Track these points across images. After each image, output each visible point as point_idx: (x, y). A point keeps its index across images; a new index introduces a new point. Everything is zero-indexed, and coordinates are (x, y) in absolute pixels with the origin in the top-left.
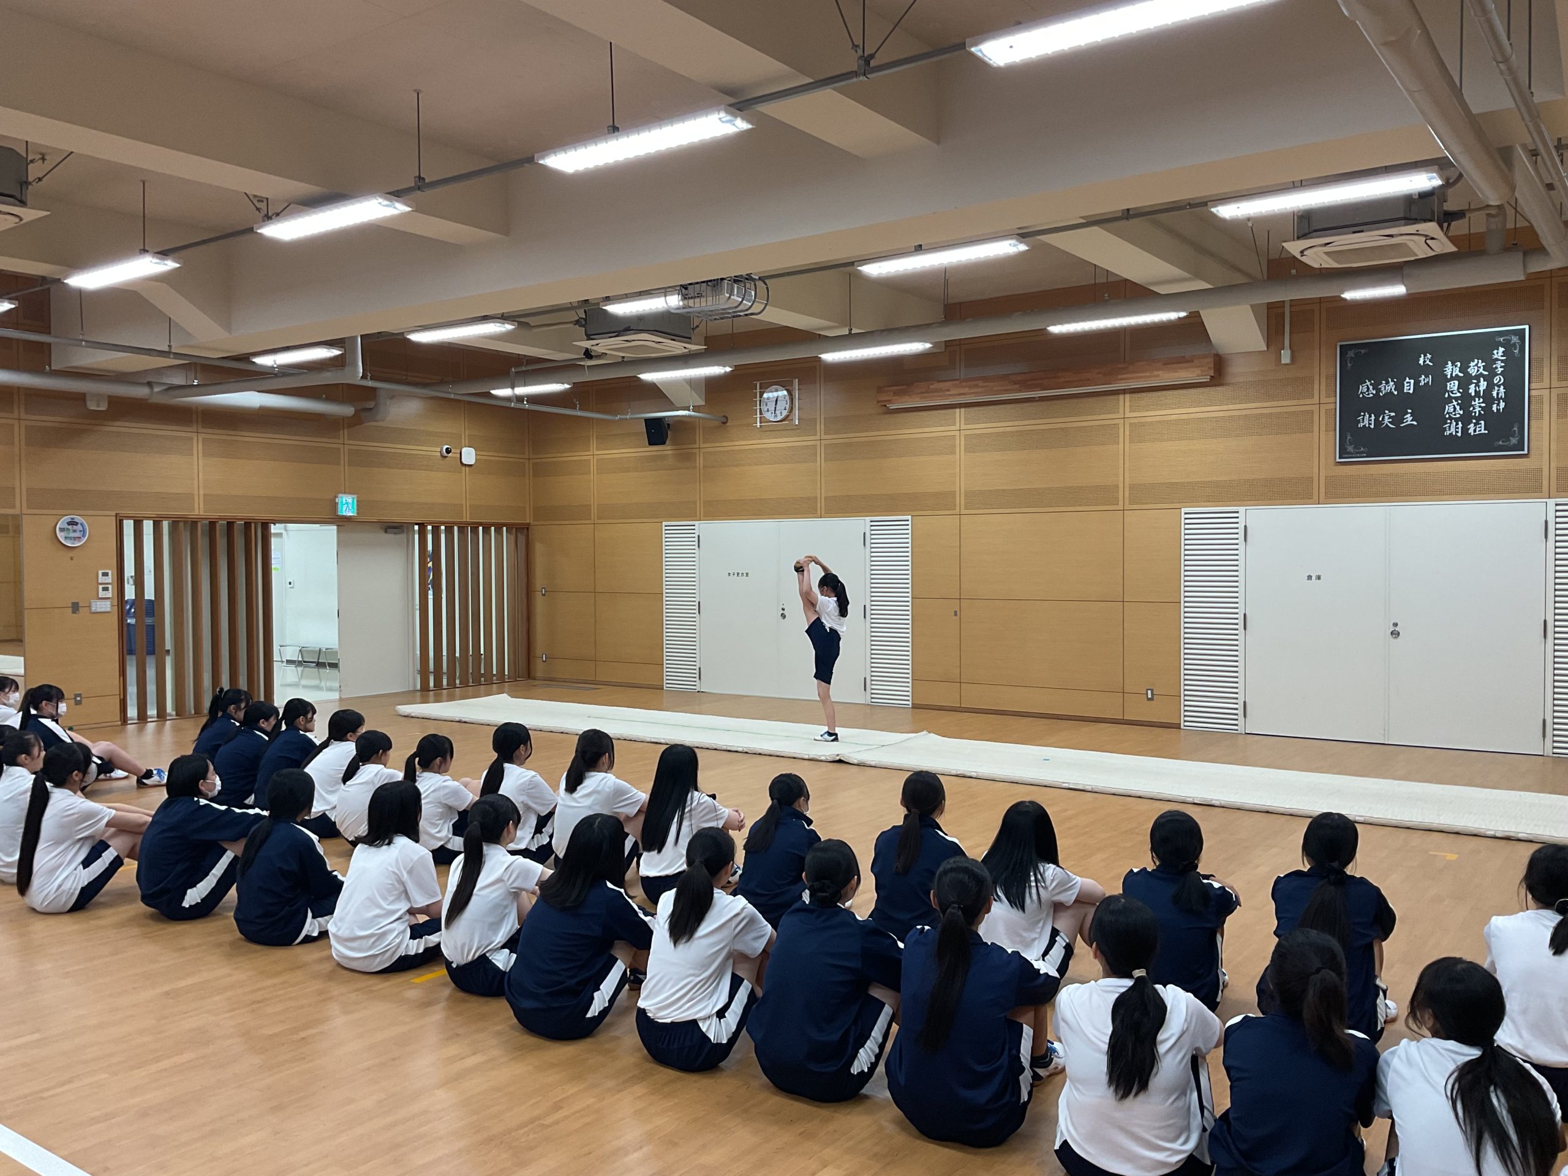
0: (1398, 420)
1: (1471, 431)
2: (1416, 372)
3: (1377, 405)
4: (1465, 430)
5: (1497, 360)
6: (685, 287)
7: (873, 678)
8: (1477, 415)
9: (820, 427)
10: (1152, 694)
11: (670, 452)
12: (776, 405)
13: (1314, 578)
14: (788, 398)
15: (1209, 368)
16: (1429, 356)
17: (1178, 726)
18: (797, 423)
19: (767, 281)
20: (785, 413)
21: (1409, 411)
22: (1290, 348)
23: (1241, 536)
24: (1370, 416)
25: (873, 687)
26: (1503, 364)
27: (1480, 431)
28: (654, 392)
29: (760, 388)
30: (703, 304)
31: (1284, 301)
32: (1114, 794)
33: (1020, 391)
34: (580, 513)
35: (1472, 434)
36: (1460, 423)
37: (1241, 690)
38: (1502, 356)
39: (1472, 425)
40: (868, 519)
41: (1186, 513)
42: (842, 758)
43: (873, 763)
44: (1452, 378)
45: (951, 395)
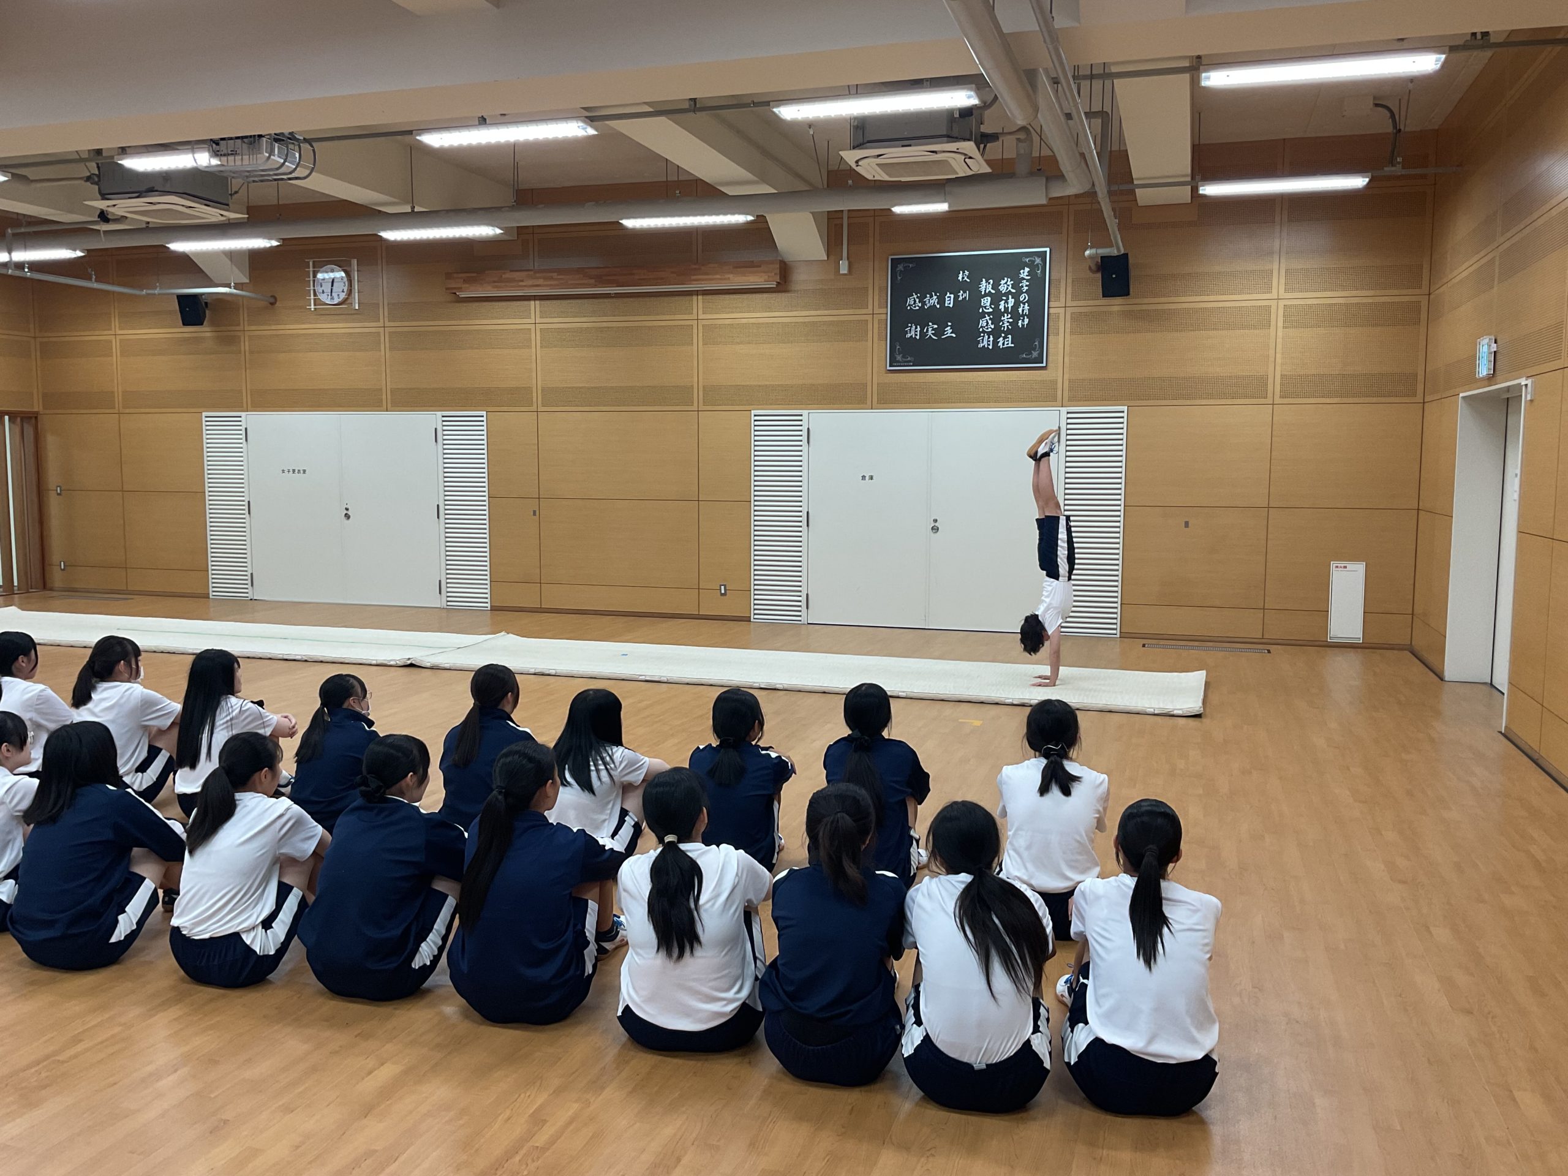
0: (939, 332)
1: (1000, 344)
2: (955, 289)
3: (923, 317)
4: (995, 343)
5: (1024, 279)
6: (216, 142)
7: (448, 581)
8: (1005, 329)
9: (384, 312)
10: (725, 590)
11: (208, 334)
12: (332, 286)
13: (867, 478)
14: (345, 279)
15: (775, 274)
16: (967, 273)
17: (748, 619)
18: (357, 308)
19: (314, 144)
20: (343, 296)
21: (950, 324)
22: (848, 259)
23: (805, 438)
24: (916, 328)
25: (449, 590)
26: (1028, 283)
27: (1008, 344)
28: (187, 265)
29: (314, 267)
30: (238, 163)
31: (842, 211)
32: (688, 684)
33: (595, 286)
34: (100, 401)
35: (1001, 347)
36: (991, 336)
37: (804, 584)
38: (1027, 276)
39: (1001, 338)
40: (439, 414)
41: (755, 416)
42: (413, 662)
43: (447, 666)
44: (986, 295)
45: (525, 286)
